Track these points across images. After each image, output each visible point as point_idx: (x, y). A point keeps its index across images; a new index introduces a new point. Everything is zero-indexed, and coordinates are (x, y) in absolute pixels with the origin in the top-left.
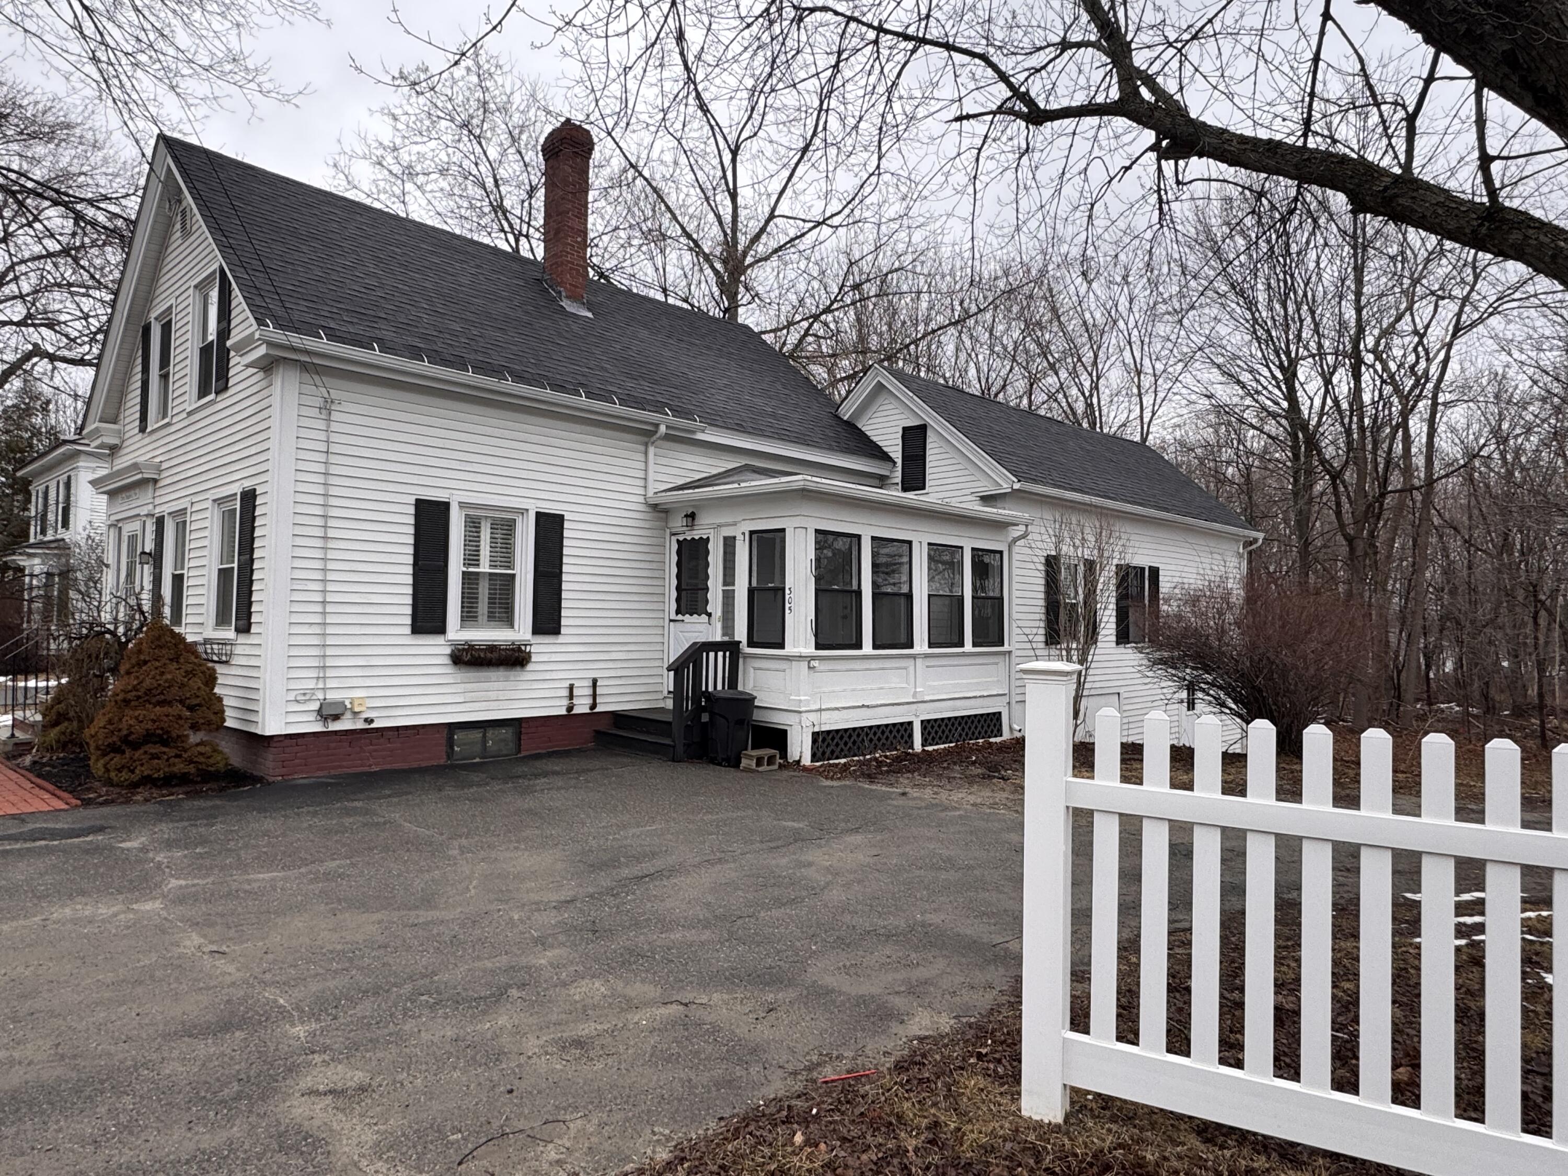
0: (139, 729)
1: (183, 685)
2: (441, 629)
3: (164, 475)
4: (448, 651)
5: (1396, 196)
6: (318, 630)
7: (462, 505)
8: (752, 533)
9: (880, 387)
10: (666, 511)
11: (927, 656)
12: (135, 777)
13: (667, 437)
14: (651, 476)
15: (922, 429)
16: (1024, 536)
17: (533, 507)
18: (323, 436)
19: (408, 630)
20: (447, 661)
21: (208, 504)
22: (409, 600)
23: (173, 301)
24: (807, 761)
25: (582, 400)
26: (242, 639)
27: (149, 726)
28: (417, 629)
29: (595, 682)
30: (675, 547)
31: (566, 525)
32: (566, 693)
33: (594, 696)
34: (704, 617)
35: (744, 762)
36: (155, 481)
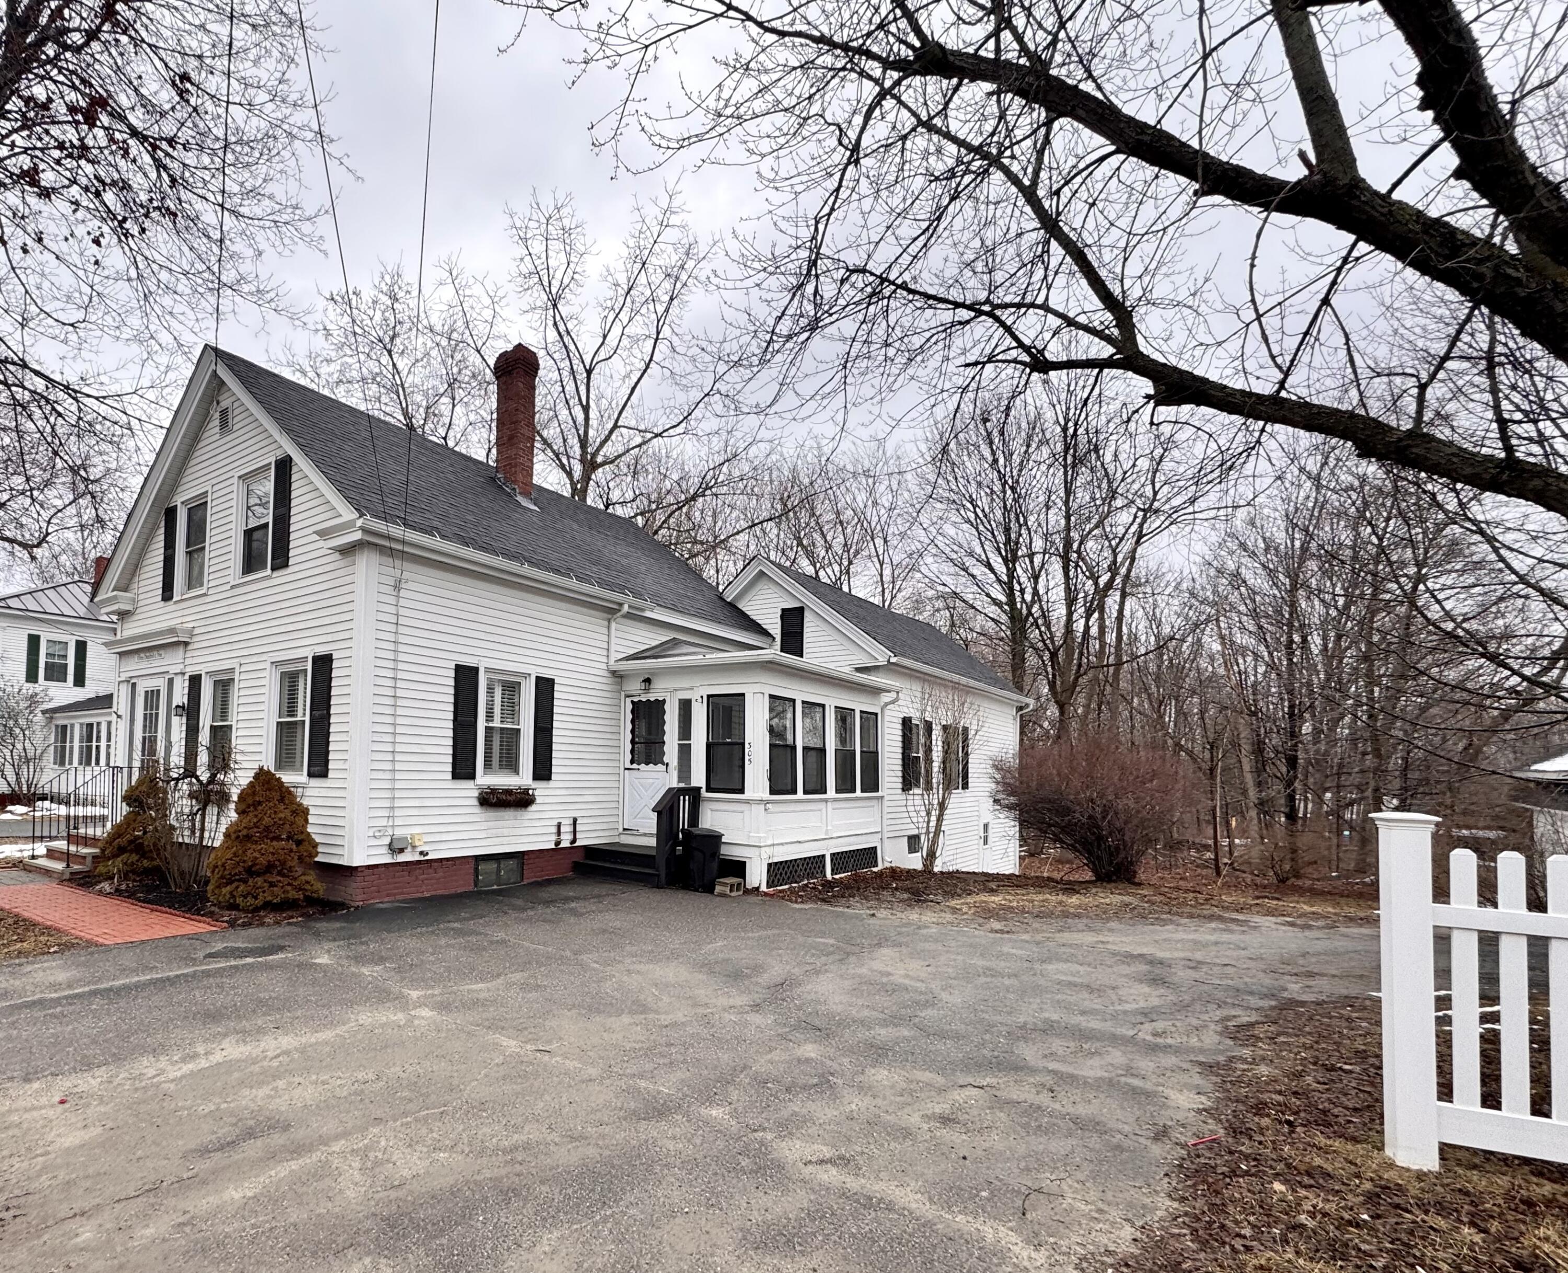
0: (263, 861)
1: (292, 824)
2: (472, 777)
3: (195, 639)
4: (476, 794)
5: (1409, 446)
6: (388, 776)
7: (488, 670)
8: (709, 696)
9: (762, 574)
10: (621, 677)
11: (835, 800)
12: (259, 902)
13: (628, 616)
14: (613, 647)
15: (800, 611)
16: (893, 702)
17: (535, 672)
18: (393, 610)
19: (449, 776)
20: (476, 802)
21: (267, 665)
22: (450, 751)
23: (209, 488)
24: (764, 888)
25: (573, 583)
26: (315, 782)
27: (271, 858)
28: (456, 775)
29: (575, 820)
30: (629, 707)
31: (556, 687)
32: (554, 830)
33: (575, 832)
34: (660, 767)
35: (718, 889)
36: (186, 644)
